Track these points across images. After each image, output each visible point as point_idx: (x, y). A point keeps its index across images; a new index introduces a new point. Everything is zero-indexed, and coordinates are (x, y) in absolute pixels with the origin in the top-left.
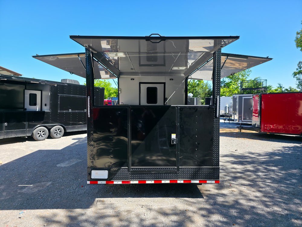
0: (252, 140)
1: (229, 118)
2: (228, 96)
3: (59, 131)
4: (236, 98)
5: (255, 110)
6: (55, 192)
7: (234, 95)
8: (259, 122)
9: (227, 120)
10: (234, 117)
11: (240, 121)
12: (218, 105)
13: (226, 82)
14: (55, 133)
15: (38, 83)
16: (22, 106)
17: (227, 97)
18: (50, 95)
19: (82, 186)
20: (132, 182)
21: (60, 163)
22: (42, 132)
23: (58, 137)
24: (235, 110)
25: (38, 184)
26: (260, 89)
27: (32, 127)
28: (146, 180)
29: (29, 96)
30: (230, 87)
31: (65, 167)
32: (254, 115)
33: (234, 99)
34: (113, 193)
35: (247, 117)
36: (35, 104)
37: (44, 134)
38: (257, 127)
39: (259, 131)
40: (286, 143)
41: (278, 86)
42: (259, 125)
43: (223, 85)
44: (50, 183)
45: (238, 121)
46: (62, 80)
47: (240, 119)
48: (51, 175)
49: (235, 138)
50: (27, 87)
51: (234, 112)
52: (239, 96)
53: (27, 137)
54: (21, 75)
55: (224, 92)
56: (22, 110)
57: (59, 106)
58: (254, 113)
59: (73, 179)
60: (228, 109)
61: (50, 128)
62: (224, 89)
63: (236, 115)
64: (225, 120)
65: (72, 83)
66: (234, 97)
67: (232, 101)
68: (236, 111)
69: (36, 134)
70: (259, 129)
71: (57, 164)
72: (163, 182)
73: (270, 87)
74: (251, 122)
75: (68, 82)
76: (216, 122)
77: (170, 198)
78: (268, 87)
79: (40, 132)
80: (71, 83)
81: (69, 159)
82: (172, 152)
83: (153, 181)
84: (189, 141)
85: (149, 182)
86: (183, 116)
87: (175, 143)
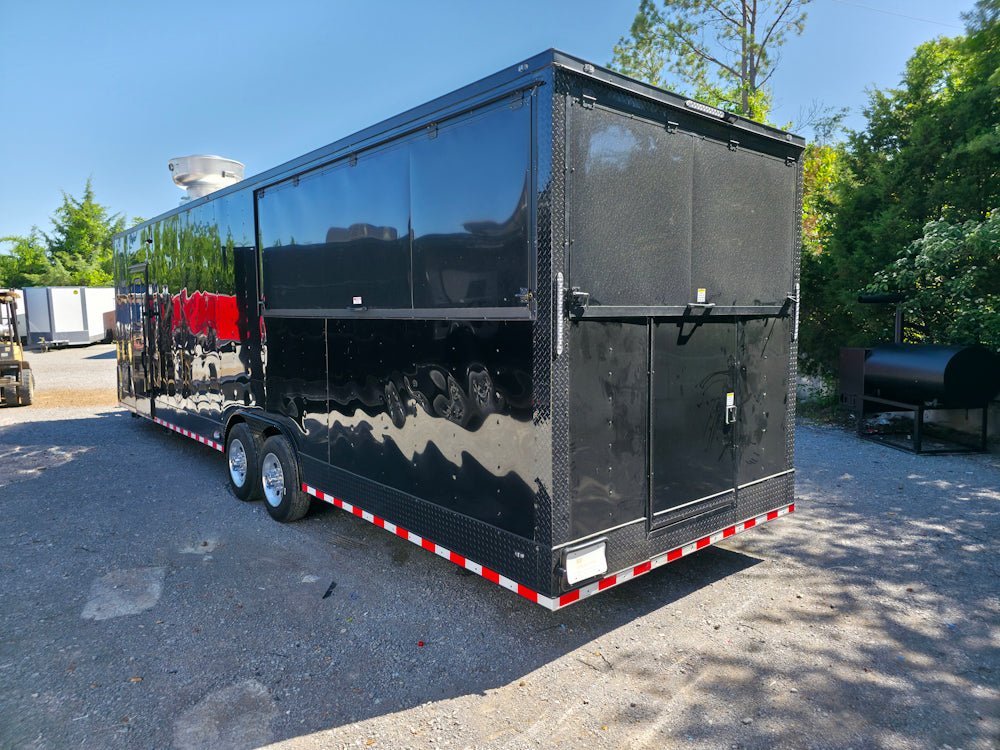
19: (422, 644)
20: (654, 564)
21: (80, 605)
25: (201, 709)
28: (682, 545)
44: (252, 684)
72: (712, 540)
82: (727, 446)
83: (695, 545)
84: (753, 410)
85: (688, 550)
86: (747, 340)
87: (734, 420)
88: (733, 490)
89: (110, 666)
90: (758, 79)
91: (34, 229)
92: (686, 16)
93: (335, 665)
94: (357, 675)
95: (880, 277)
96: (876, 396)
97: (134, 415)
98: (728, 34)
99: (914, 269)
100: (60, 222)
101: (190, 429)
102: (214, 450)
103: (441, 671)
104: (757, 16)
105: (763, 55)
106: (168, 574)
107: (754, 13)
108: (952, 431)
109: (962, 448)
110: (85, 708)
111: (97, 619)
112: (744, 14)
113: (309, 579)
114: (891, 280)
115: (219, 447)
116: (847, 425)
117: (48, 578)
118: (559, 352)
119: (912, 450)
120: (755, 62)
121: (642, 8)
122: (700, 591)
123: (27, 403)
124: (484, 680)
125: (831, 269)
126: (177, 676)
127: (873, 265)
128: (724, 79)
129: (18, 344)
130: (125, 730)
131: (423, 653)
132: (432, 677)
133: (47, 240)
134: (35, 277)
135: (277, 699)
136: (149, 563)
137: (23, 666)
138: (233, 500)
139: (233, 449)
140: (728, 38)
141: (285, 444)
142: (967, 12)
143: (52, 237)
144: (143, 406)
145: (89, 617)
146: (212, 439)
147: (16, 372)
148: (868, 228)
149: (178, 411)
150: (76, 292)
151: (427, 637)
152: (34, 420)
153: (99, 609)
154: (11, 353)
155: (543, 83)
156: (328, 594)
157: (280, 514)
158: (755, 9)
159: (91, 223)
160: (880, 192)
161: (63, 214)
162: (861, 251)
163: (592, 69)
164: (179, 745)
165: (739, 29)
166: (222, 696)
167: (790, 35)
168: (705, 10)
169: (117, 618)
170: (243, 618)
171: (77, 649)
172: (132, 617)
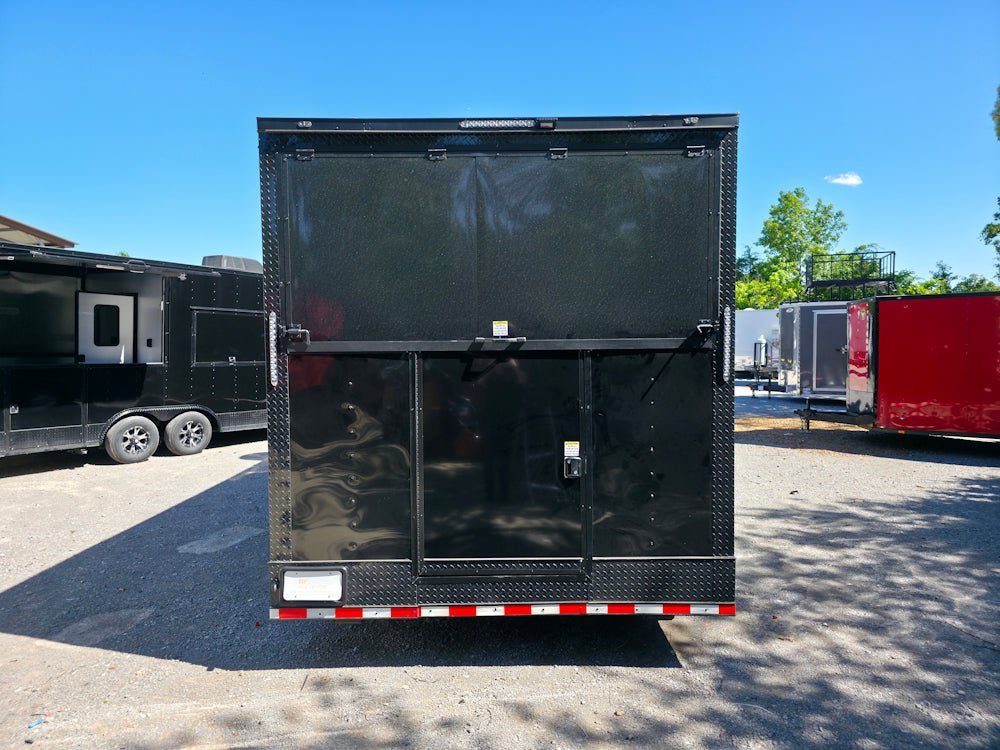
0: (848, 455)
1: (767, 380)
2: (765, 308)
3: (195, 429)
4: (791, 315)
5: (856, 355)
6: (162, 644)
7: (785, 305)
8: (872, 395)
9: (761, 387)
10: (785, 378)
11: (806, 390)
12: (727, 339)
13: (757, 262)
14: (182, 436)
15: (122, 269)
16: (70, 346)
17: (761, 312)
18: (162, 308)
19: (258, 625)
20: (426, 613)
21: (190, 541)
22: (136, 432)
23: (191, 449)
24: (787, 353)
25: (107, 615)
26: (873, 284)
27: (104, 417)
28: (476, 603)
29: (92, 314)
30: (771, 277)
31: (206, 554)
32: (852, 371)
33: (786, 319)
34: (361, 650)
35: (828, 378)
36: (114, 341)
37: (142, 441)
38: (864, 413)
39: (871, 425)
40: (965, 467)
41: (937, 270)
42: (871, 404)
43: (746, 271)
44: (148, 612)
45: (799, 390)
46: (204, 258)
47: (806, 383)
48: (155, 582)
49: (789, 450)
50: (89, 283)
51: (786, 361)
52: (802, 308)
53: (86, 452)
54: (72, 245)
55: (750, 295)
56: (71, 360)
57: (194, 345)
58: (853, 363)
59: (229, 599)
60: (763, 351)
61: (164, 419)
62: (752, 283)
63: (790, 369)
64: (754, 387)
65: (239, 269)
66: (784, 310)
67: (777, 326)
68: (792, 359)
69: (116, 440)
70: (872, 417)
71: (181, 543)
72: (536, 610)
73: (907, 274)
74: (844, 393)
75: (225, 266)
76: (721, 400)
77: (560, 667)
78: (900, 278)
79: (132, 432)
80: (235, 269)
81: (224, 524)
82: (566, 505)
83: (501, 608)
85: (486, 611)
87: (575, 474)
88: (581, 559)
118: (274, 384)
135: (138, 625)
153: (191, 546)
166: (126, 613)
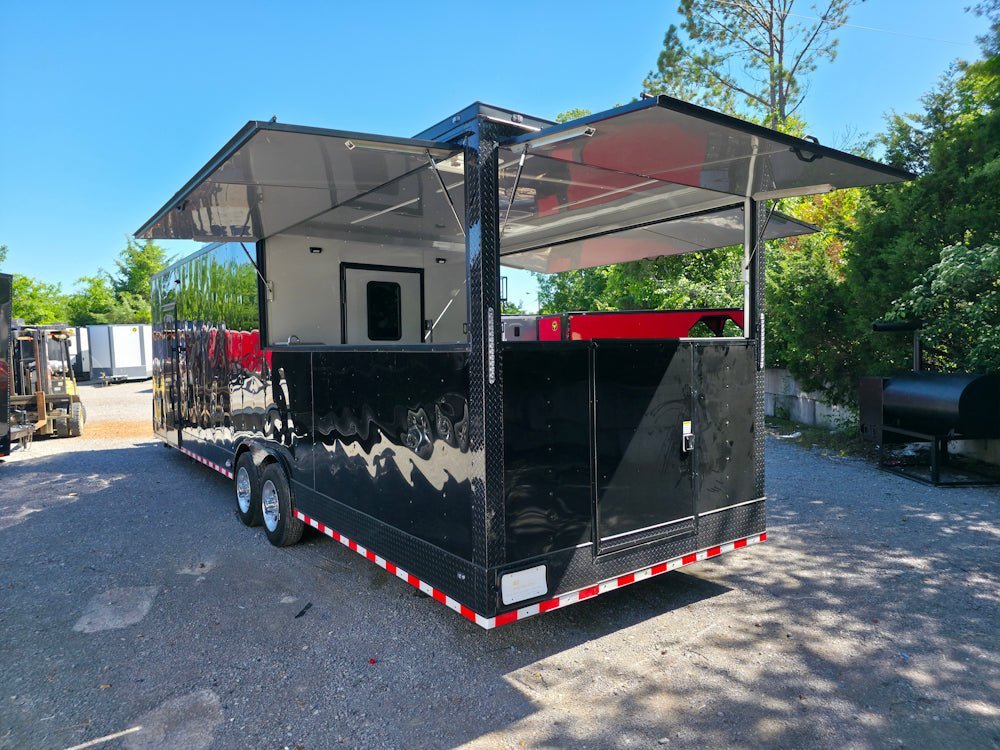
19: (374, 662)
20: (602, 589)
25: (155, 714)
28: (634, 571)
72: (670, 566)
82: (684, 474)
83: (650, 571)
84: (715, 438)
85: (641, 576)
86: (704, 369)
87: (691, 448)
88: (693, 517)
89: (86, 674)
90: (788, 109)
91: (100, 271)
92: (713, 49)
93: (288, 678)
94: (305, 688)
95: (897, 305)
96: (896, 427)
97: (166, 445)
98: (754, 63)
99: (931, 296)
100: (124, 264)
101: (209, 459)
102: (226, 477)
103: (382, 687)
104: (785, 45)
105: (792, 82)
106: (161, 593)
107: (781, 42)
108: (981, 462)
109: (984, 480)
110: (53, 710)
111: (86, 631)
112: (771, 43)
113: (287, 600)
114: (909, 308)
115: (230, 475)
116: (870, 456)
117: (53, 593)
118: (492, 382)
119: (930, 483)
120: (785, 89)
121: (666, 42)
122: (658, 617)
123: (76, 434)
124: (421, 696)
125: (849, 298)
126: (143, 684)
127: (890, 294)
128: (752, 107)
129: (71, 379)
130: (82, 731)
131: (371, 670)
132: (373, 692)
133: (112, 280)
134: (100, 316)
135: (226, 708)
136: (147, 582)
137: (10, 672)
138: (238, 525)
139: (241, 477)
140: (755, 67)
141: (280, 471)
142: (982, 35)
143: (116, 279)
144: (172, 437)
145: (79, 630)
146: (225, 467)
147: (67, 405)
148: (883, 256)
149: (200, 441)
150: (135, 330)
151: (381, 655)
152: (79, 450)
153: (90, 623)
154: (63, 388)
155: (471, 134)
156: (302, 614)
157: (277, 539)
158: (782, 38)
159: (152, 264)
160: (898, 219)
161: (127, 256)
162: (877, 280)
163: (521, 118)
164: (127, 746)
165: (766, 58)
166: (177, 703)
167: (821, 61)
168: (731, 42)
169: (104, 631)
170: (217, 634)
171: (60, 658)
172: (117, 630)
